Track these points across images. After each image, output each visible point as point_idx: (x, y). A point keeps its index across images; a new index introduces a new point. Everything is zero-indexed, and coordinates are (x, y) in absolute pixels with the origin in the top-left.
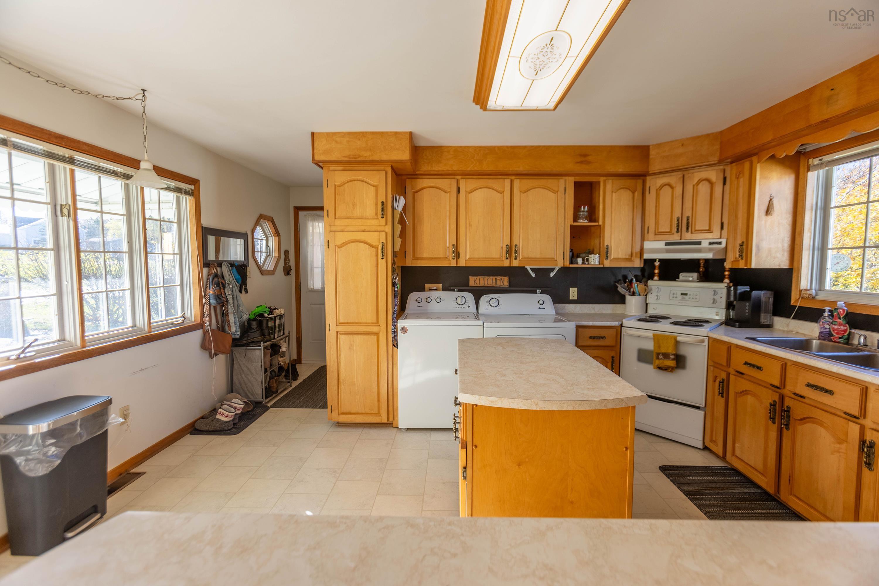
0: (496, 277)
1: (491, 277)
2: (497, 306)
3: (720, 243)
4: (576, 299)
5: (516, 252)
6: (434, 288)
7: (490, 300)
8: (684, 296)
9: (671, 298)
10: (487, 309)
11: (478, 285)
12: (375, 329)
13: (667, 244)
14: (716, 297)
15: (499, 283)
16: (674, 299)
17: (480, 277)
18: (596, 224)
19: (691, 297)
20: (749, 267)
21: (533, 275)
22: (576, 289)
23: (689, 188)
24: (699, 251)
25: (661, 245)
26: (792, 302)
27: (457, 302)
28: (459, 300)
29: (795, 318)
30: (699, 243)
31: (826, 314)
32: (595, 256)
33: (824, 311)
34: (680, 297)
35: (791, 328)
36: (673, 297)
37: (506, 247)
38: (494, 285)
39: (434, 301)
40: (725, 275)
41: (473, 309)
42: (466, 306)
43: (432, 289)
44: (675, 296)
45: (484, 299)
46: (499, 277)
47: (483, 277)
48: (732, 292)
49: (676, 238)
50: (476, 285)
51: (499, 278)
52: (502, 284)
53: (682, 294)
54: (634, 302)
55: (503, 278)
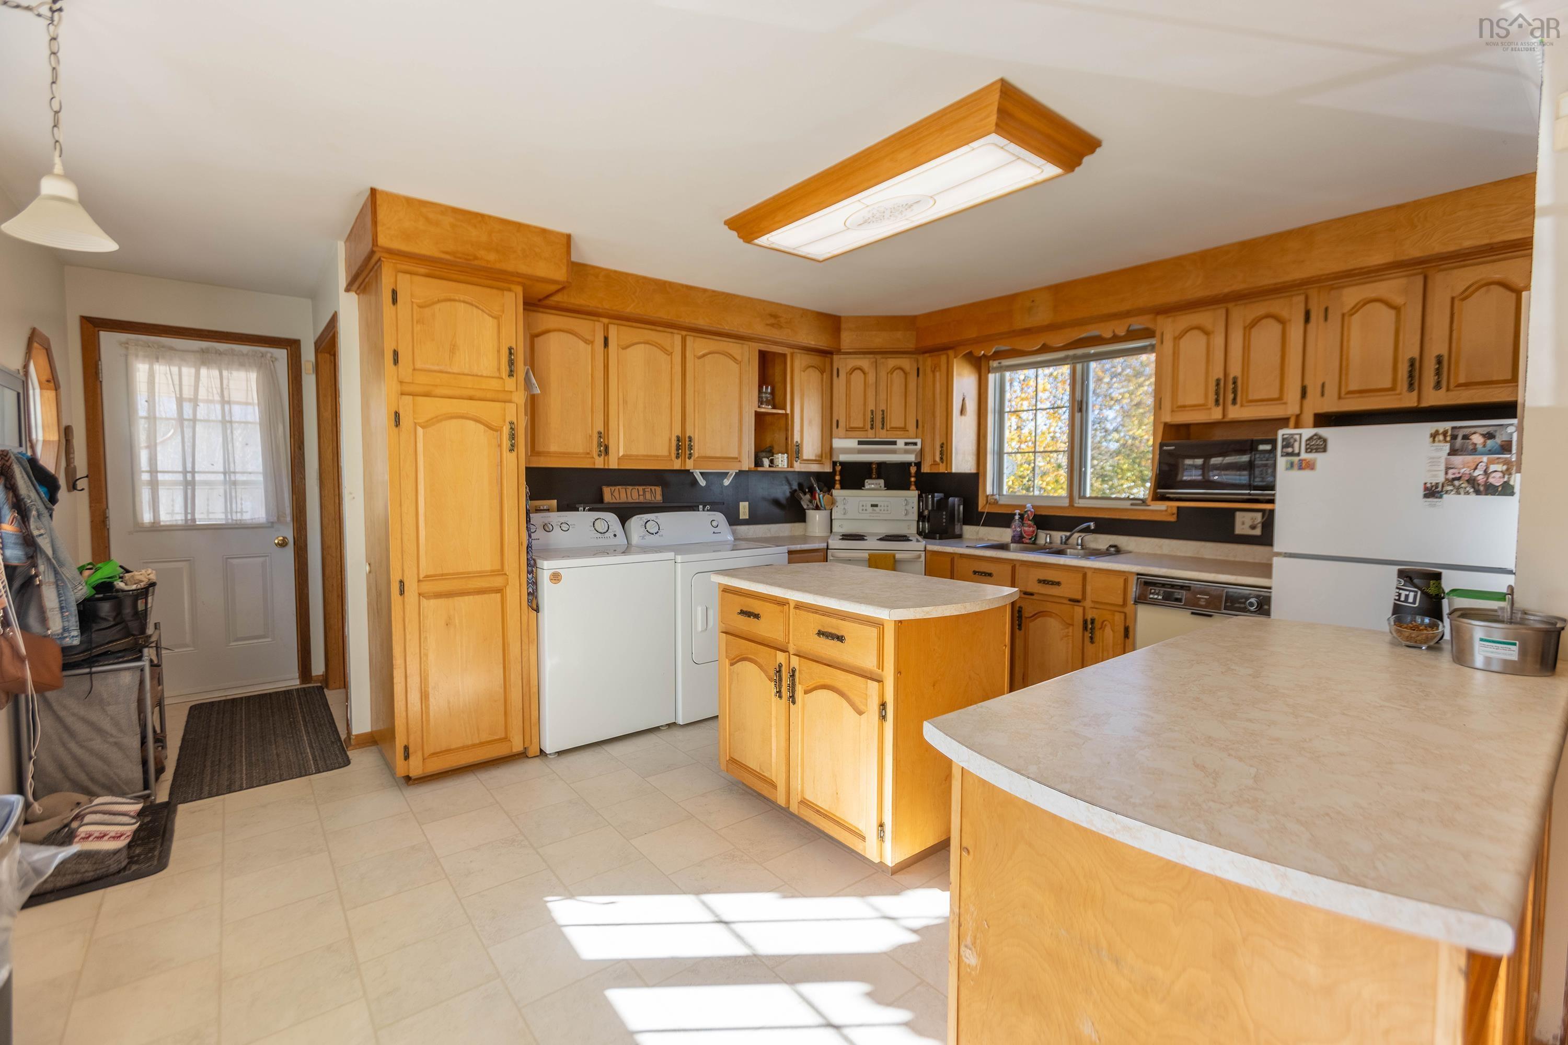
0: (644, 487)
1: (637, 487)
2: (658, 532)
3: (915, 444)
4: (748, 518)
5: (691, 448)
6: (545, 508)
7: (646, 523)
8: (875, 508)
9: (860, 511)
10: (643, 537)
11: (618, 501)
12: (498, 582)
13: (860, 443)
14: (907, 508)
15: (648, 496)
16: (864, 512)
17: (620, 487)
18: (783, 412)
19: (882, 508)
20: (949, 471)
21: (702, 483)
22: (747, 504)
23: (883, 374)
24: (894, 452)
25: (852, 443)
26: (980, 509)
27: (597, 529)
28: (601, 526)
29: (984, 525)
30: (894, 443)
31: (1017, 517)
32: (783, 455)
33: (1015, 514)
34: (870, 509)
35: (980, 536)
36: (863, 510)
37: (676, 439)
38: (642, 499)
39: (557, 529)
40: (911, 482)
41: (621, 540)
42: (610, 534)
43: (542, 508)
44: (864, 508)
45: (636, 522)
46: (648, 487)
47: (624, 487)
48: (930, 500)
49: (870, 436)
50: (614, 501)
51: (648, 489)
52: (653, 499)
53: (872, 506)
54: (817, 519)
55: (653, 488)
